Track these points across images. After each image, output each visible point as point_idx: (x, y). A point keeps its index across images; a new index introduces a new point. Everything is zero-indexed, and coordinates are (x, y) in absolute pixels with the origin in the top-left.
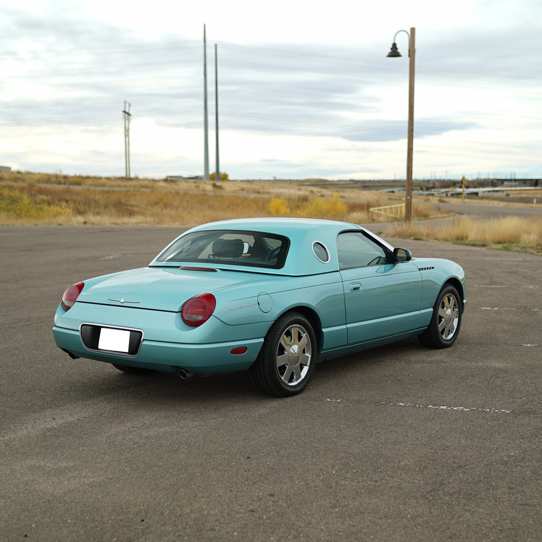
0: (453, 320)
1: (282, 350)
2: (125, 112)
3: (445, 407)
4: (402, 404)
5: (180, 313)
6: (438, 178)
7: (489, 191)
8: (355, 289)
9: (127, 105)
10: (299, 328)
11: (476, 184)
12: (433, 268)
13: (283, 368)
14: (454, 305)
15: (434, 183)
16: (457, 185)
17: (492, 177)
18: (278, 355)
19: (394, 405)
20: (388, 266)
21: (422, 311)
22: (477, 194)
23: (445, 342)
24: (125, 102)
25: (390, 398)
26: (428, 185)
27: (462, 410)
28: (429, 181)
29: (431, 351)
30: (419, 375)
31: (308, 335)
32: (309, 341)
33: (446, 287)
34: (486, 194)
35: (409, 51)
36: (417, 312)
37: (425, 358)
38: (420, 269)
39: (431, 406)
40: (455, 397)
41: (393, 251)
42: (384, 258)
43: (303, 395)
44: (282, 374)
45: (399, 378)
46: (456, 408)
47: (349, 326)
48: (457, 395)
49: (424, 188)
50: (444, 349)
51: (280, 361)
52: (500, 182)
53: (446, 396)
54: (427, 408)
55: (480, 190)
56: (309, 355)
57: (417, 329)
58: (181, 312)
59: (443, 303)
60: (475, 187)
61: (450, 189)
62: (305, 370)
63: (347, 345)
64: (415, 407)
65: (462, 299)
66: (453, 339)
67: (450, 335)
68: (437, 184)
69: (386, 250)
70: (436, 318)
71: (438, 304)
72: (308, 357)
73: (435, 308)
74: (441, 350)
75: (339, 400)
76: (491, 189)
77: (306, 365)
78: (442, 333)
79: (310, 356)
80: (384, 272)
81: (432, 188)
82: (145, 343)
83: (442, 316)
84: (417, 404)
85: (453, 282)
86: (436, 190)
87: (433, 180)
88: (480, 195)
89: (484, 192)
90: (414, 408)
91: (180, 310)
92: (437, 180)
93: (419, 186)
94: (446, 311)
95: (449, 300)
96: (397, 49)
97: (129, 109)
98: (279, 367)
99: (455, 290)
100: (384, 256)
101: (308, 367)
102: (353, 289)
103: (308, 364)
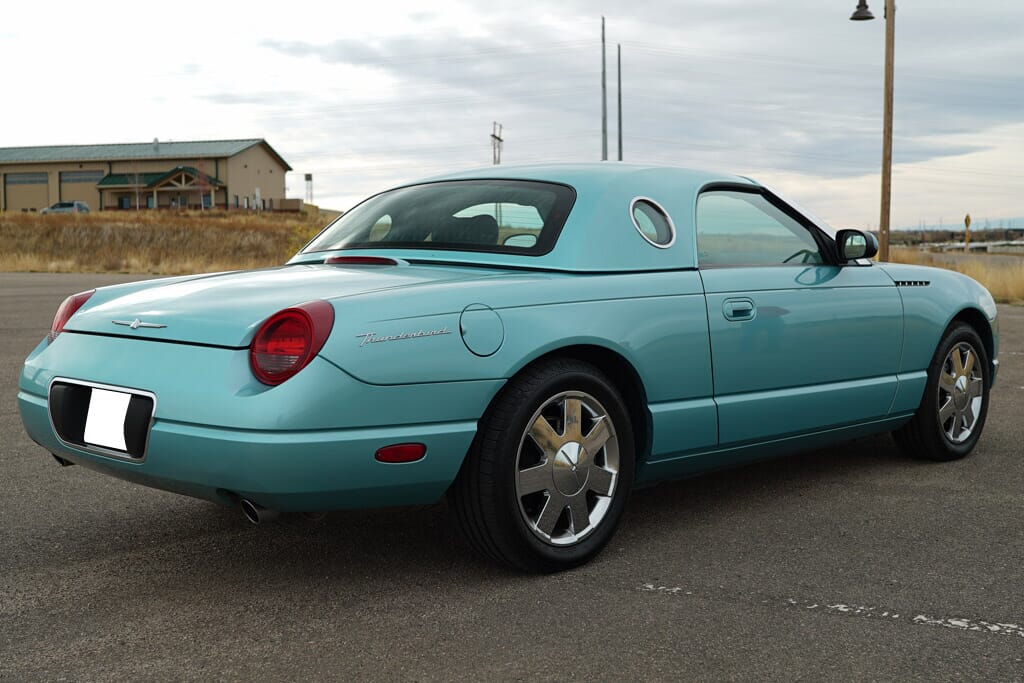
0: (971, 400)
1: (533, 454)
2: (494, 136)
3: (962, 623)
4: (842, 607)
5: (246, 352)
6: (928, 229)
7: (1003, 245)
8: (738, 313)
9: (498, 127)
10: (584, 399)
11: (984, 237)
12: (927, 283)
13: (535, 502)
14: (974, 369)
15: (923, 236)
16: (956, 237)
17: (1006, 227)
18: (522, 467)
19: (822, 608)
20: (825, 271)
21: (902, 377)
22: (984, 249)
23: (953, 446)
24: (495, 123)
25: (813, 588)
26: (915, 238)
27: (1015, 632)
28: (916, 233)
29: (921, 467)
30: (893, 522)
31: (609, 420)
32: (612, 436)
33: (955, 328)
34: (999, 249)
35: (885, 9)
36: (892, 379)
37: (907, 481)
38: (897, 283)
39: (923, 618)
40: (989, 589)
41: (834, 238)
42: (814, 255)
43: (591, 571)
44: (534, 515)
45: (843, 530)
46: (995, 628)
47: (720, 401)
48: (995, 583)
49: (909, 243)
50: (952, 463)
51: (526, 481)
52: (1018, 234)
53: (963, 587)
54: (913, 623)
55: (989, 245)
56: (612, 470)
57: (890, 415)
58: (251, 347)
59: (949, 361)
60: (982, 241)
61: (947, 244)
62: (603, 505)
63: (719, 446)
64: (880, 618)
65: (991, 356)
66: (970, 443)
67: (964, 433)
68: (927, 237)
69: (819, 235)
70: (933, 394)
71: (938, 364)
72: (611, 474)
73: (933, 371)
74: (945, 466)
75: (675, 590)
76: (1004, 242)
77: (606, 496)
78: (947, 427)
79: (614, 472)
80: (815, 283)
81: (921, 242)
82: (158, 427)
83: (947, 389)
84: (884, 609)
85: (971, 316)
86: (927, 244)
87: (922, 232)
88: (989, 250)
89: (995, 246)
90: (877, 623)
91: (247, 344)
92: (927, 232)
93: (902, 239)
94: (955, 380)
95: (963, 358)
96: (867, 7)
97: (500, 132)
98: (523, 498)
99: (976, 336)
100: (814, 249)
101: (610, 499)
102: (732, 314)
103: (610, 493)
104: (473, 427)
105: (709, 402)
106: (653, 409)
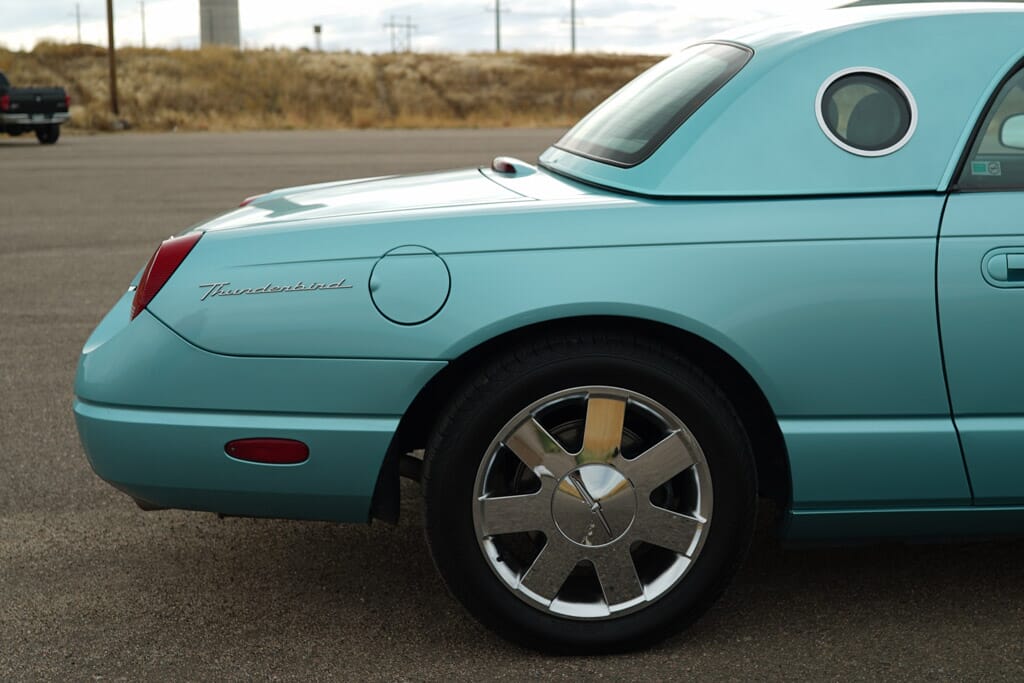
31: (689, 437)
47: (971, 425)
51: (500, 513)
63: (976, 501)
79: (701, 520)
101: (689, 561)
102: (1005, 274)
103: (690, 552)
104: (391, 425)
105: (944, 426)
106: (787, 427)
